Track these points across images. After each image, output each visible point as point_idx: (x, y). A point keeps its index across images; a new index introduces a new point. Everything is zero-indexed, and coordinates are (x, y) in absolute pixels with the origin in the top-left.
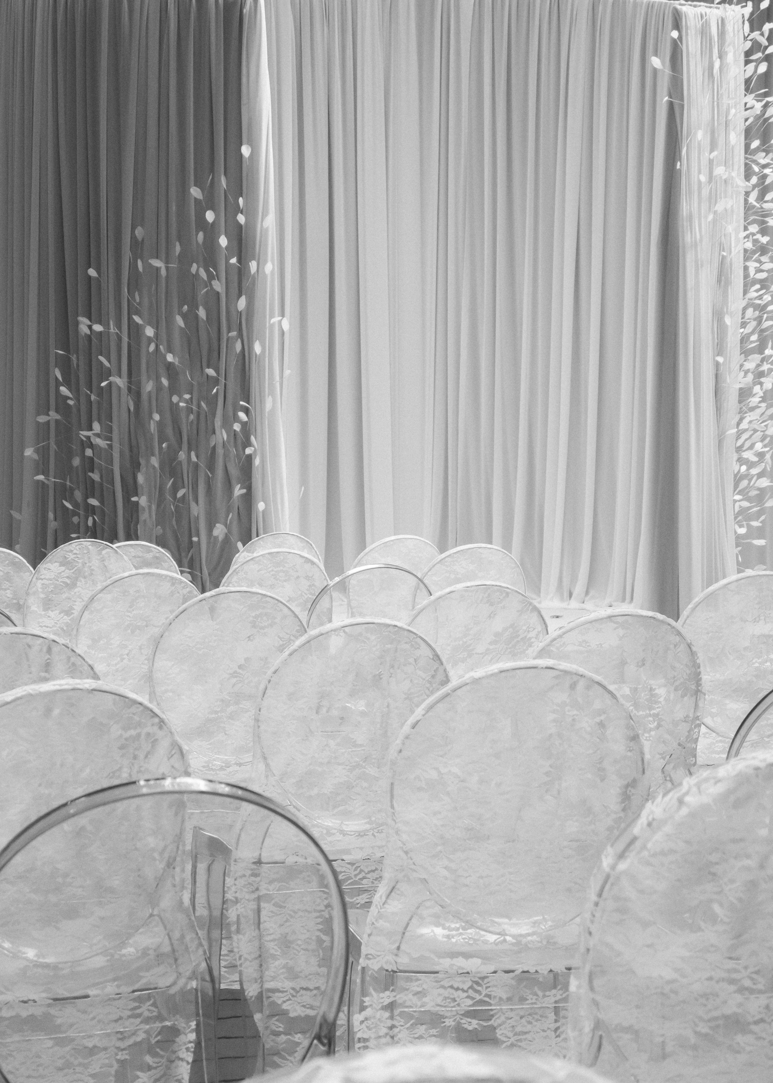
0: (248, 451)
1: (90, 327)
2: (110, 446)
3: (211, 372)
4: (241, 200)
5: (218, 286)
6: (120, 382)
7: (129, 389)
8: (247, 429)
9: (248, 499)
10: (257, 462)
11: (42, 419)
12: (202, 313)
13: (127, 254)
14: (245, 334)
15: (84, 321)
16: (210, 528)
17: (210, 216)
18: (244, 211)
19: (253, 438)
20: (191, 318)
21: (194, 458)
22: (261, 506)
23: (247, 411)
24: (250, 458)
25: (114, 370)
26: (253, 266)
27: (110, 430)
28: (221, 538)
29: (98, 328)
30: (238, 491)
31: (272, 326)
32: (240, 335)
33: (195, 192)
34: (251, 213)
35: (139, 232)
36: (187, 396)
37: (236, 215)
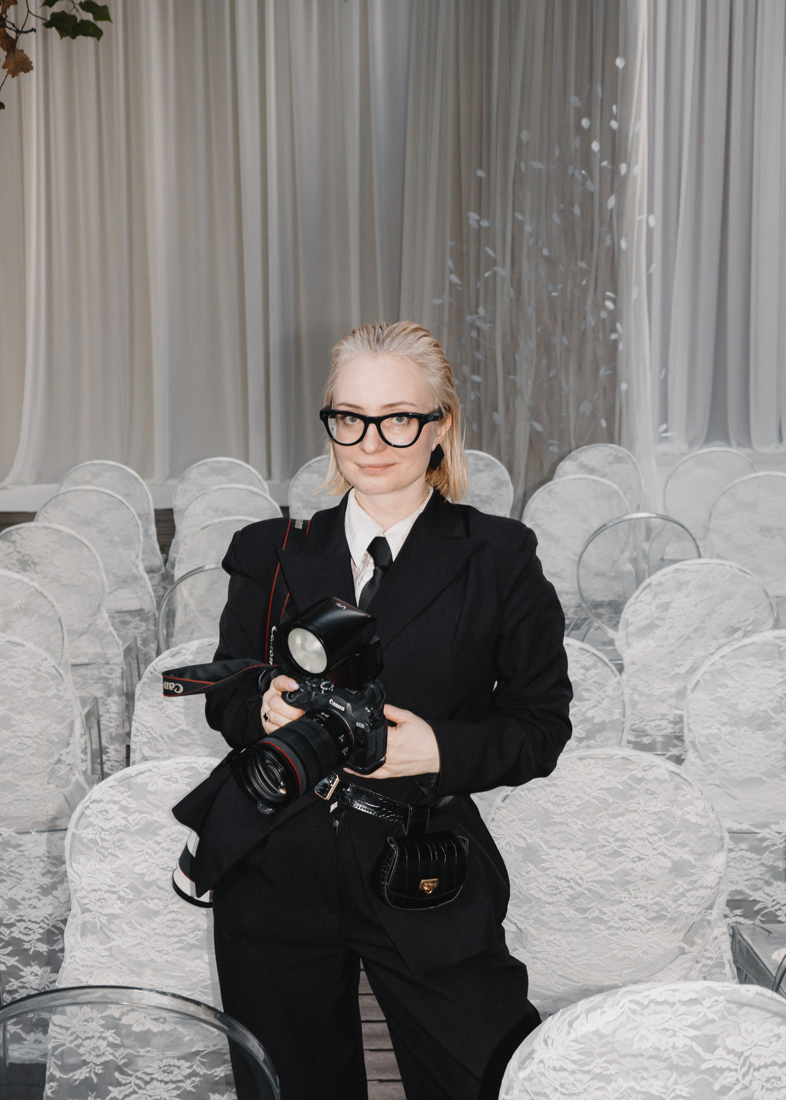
0: (613, 336)
1: (478, 222)
2: (493, 329)
3: (582, 265)
4: (614, 108)
5: (593, 187)
6: (503, 272)
7: (512, 278)
8: (615, 317)
9: (614, 379)
10: (621, 346)
11: (438, 301)
12: (577, 210)
13: (513, 158)
14: (615, 228)
15: (473, 216)
16: (578, 405)
17: (585, 123)
18: (618, 116)
19: (618, 326)
20: (566, 214)
21: (565, 342)
22: (624, 386)
23: (615, 301)
24: (615, 342)
25: (499, 260)
26: (623, 168)
27: (494, 314)
28: (588, 413)
29: (485, 223)
30: (603, 372)
31: (640, 222)
32: (611, 232)
33: (574, 101)
34: (624, 119)
35: (525, 136)
36: (560, 286)
37: (609, 122)
